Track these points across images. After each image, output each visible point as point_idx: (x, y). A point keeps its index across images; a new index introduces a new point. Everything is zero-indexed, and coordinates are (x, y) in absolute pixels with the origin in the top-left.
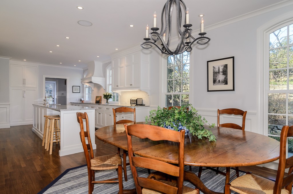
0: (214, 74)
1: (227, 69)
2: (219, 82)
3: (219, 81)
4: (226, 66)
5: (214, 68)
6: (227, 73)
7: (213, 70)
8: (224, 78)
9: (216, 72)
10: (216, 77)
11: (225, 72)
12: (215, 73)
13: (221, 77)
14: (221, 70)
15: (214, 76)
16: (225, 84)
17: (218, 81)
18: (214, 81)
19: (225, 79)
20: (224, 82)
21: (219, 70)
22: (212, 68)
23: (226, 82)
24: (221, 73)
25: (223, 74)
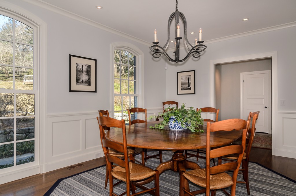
0: (77, 72)
1: (90, 70)
2: (83, 82)
3: (83, 80)
4: (89, 67)
5: (77, 65)
6: (90, 74)
7: (77, 67)
8: (87, 78)
9: (79, 70)
10: (80, 75)
11: (88, 73)
12: (79, 72)
13: (84, 77)
14: (85, 70)
15: (77, 74)
16: (88, 85)
17: (81, 80)
18: (78, 80)
19: (88, 80)
20: (87, 83)
21: (83, 69)
22: (76, 65)
23: (89, 83)
24: (85, 73)
25: (87, 75)
